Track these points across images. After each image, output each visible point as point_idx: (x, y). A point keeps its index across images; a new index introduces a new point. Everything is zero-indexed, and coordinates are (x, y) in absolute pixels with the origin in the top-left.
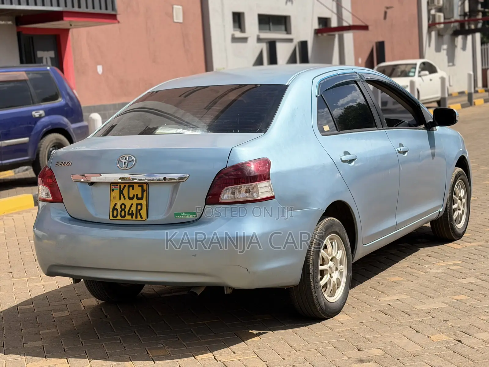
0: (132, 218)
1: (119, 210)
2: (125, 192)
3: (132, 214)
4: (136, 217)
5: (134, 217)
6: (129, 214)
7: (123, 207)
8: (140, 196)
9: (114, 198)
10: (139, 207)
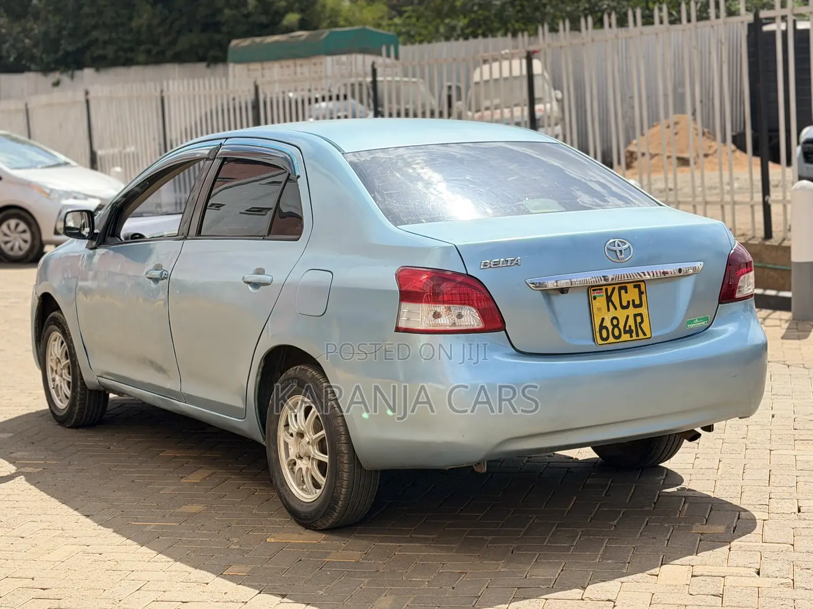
0: (631, 337)
1: (610, 328)
2: (615, 298)
3: (630, 332)
4: (637, 335)
5: (634, 334)
6: (626, 332)
7: (615, 322)
8: (637, 302)
9: (599, 309)
10: (639, 319)
